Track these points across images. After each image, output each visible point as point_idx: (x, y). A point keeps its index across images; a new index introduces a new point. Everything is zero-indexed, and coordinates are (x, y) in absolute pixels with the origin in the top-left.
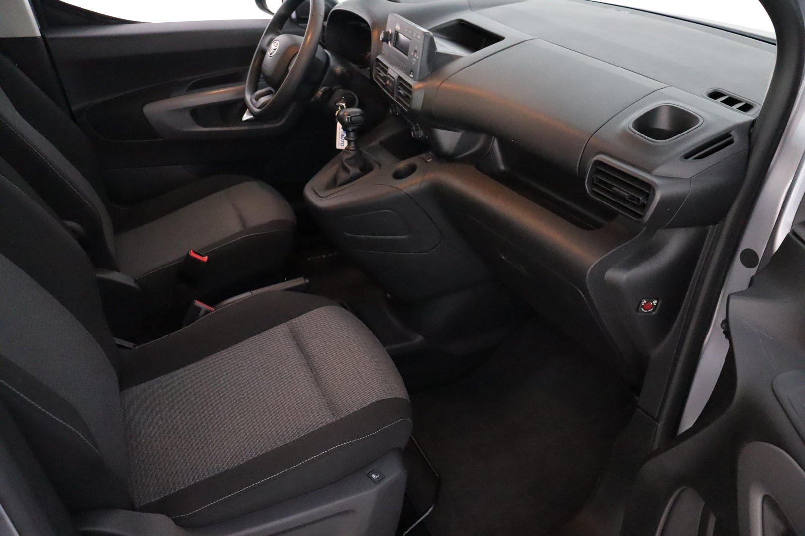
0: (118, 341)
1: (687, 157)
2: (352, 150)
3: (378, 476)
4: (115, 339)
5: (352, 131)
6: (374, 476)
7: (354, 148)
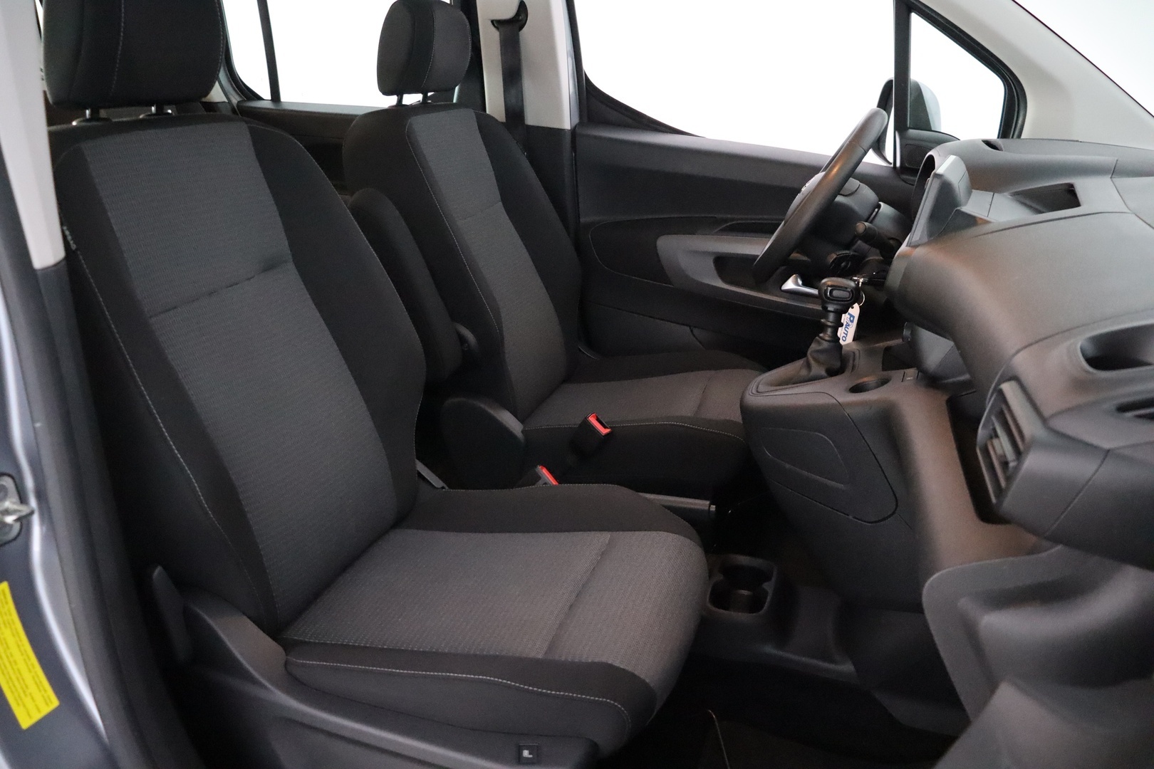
0: (421, 467)
1: (1123, 409)
2: (826, 341)
3: (531, 756)
4: (417, 461)
5: (833, 312)
6: (526, 753)
7: (829, 337)
